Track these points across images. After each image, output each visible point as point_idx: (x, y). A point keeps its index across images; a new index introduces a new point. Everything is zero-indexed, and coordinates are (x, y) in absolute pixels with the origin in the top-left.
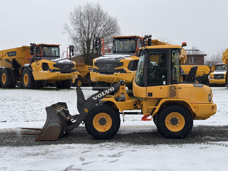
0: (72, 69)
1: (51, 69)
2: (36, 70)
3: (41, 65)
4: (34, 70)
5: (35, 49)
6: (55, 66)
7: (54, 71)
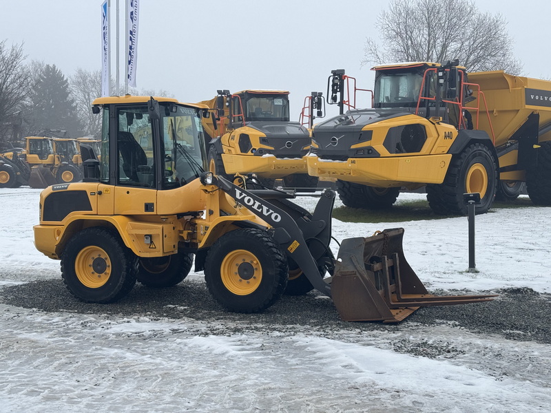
0: (305, 149)
1: (255, 149)
2: (229, 150)
3: (237, 139)
4: (224, 151)
5: (227, 104)
6: (263, 140)
7: (261, 152)
